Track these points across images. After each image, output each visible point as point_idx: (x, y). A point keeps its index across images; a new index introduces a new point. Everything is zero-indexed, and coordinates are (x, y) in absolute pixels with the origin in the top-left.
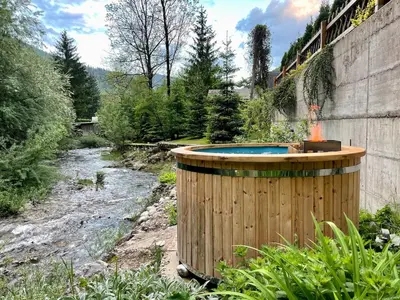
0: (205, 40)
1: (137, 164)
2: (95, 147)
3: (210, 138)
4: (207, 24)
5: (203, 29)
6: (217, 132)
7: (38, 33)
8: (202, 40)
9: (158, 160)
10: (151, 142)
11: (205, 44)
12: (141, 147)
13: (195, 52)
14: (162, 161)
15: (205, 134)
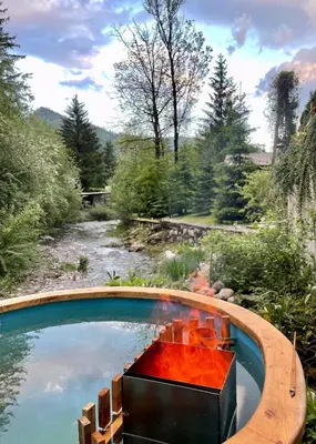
0: (224, 95)
1: (136, 244)
2: (105, 220)
3: (217, 216)
4: (227, 77)
5: (222, 81)
6: (225, 209)
7: (27, 98)
8: (221, 95)
9: (158, 240)
10: (155, 217)
11: (224, 100)
12: (144, 223)
13: (212, 110)
14: (163, 242)
15: (212, 211)
